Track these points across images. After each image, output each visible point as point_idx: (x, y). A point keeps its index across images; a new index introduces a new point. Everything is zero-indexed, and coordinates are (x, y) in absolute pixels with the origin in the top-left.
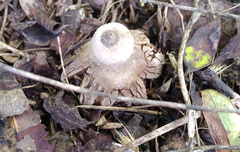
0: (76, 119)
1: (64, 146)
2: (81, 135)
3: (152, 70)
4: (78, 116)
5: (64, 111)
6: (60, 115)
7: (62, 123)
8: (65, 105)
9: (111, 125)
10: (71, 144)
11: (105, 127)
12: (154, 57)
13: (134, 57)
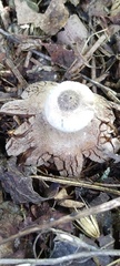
0: (28, 192)
1: (12, 220)
2: (33, 210)
3: (99, 153)
4: (31, 188)
5: (16, 179)
6: (11, 183)
7: (12, 193)
8: (18, 173)
9: (70, 203)
10: (20, 218)
11: (62, 204)
12: (109, 140)
13: (87, 129)
